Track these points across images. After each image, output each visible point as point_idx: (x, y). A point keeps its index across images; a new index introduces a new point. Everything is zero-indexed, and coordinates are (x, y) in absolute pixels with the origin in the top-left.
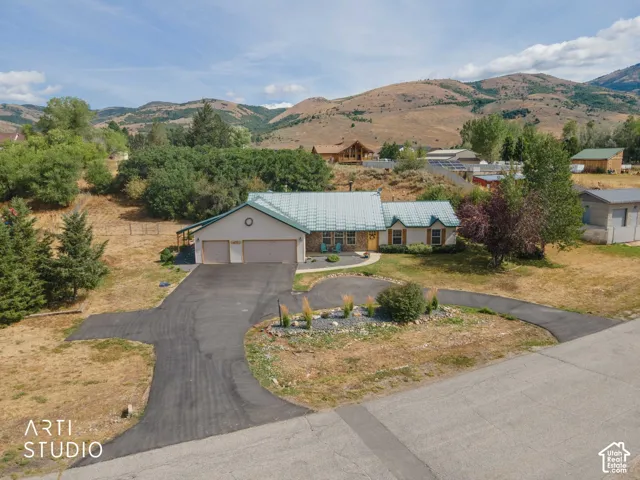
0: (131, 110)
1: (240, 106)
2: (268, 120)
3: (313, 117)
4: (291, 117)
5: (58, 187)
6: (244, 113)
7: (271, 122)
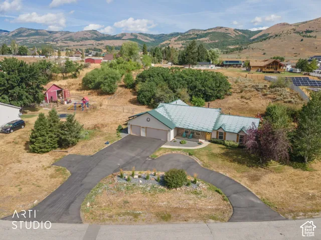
0: (181, 34)
1: (235, 30)
2: (250, 37)
3: (276, 36)
4: (264, 35)
5: (109, 86)
6: (237, 34)
7: (252, 38)
